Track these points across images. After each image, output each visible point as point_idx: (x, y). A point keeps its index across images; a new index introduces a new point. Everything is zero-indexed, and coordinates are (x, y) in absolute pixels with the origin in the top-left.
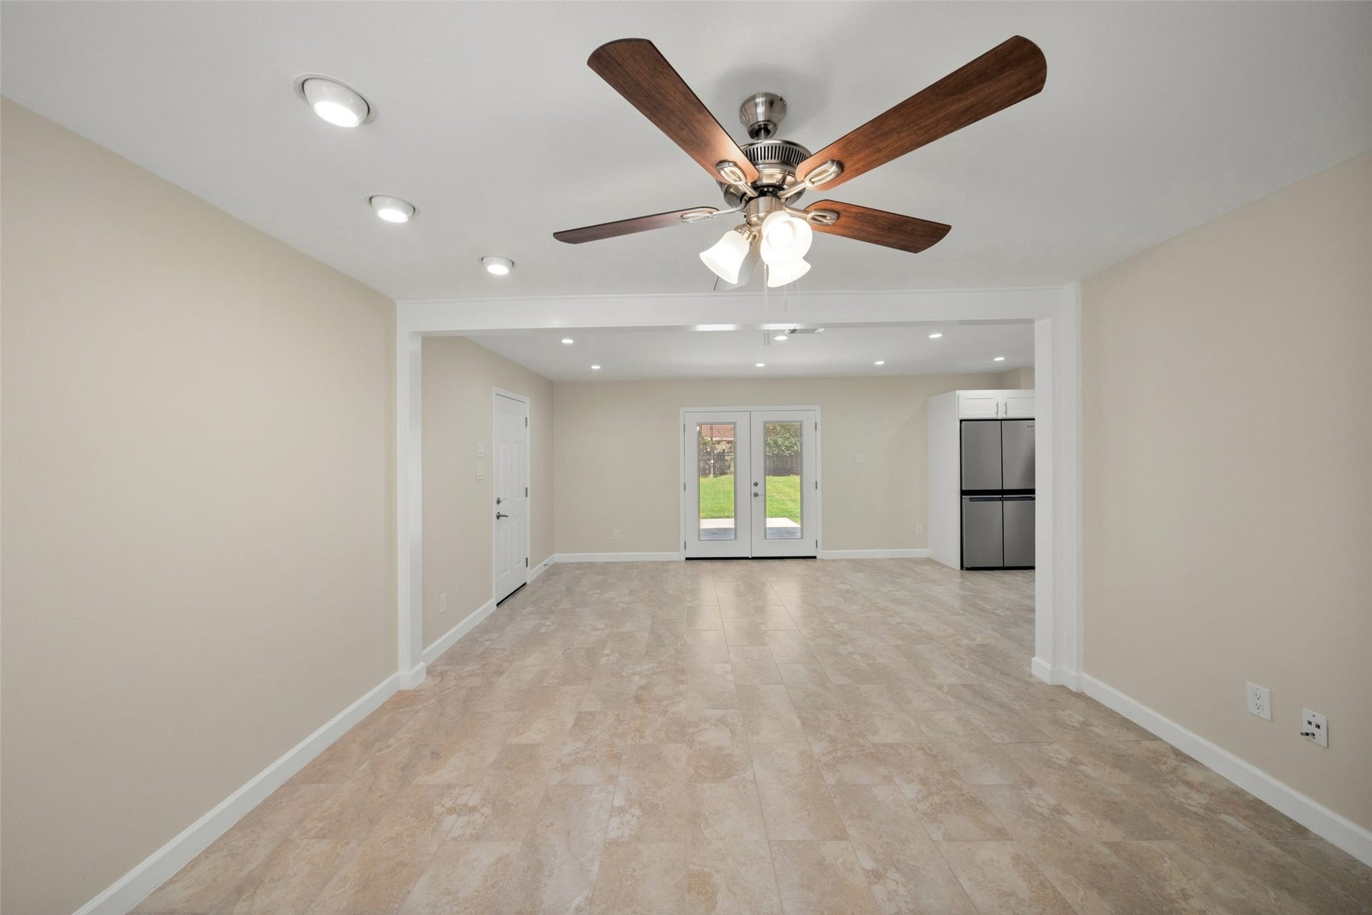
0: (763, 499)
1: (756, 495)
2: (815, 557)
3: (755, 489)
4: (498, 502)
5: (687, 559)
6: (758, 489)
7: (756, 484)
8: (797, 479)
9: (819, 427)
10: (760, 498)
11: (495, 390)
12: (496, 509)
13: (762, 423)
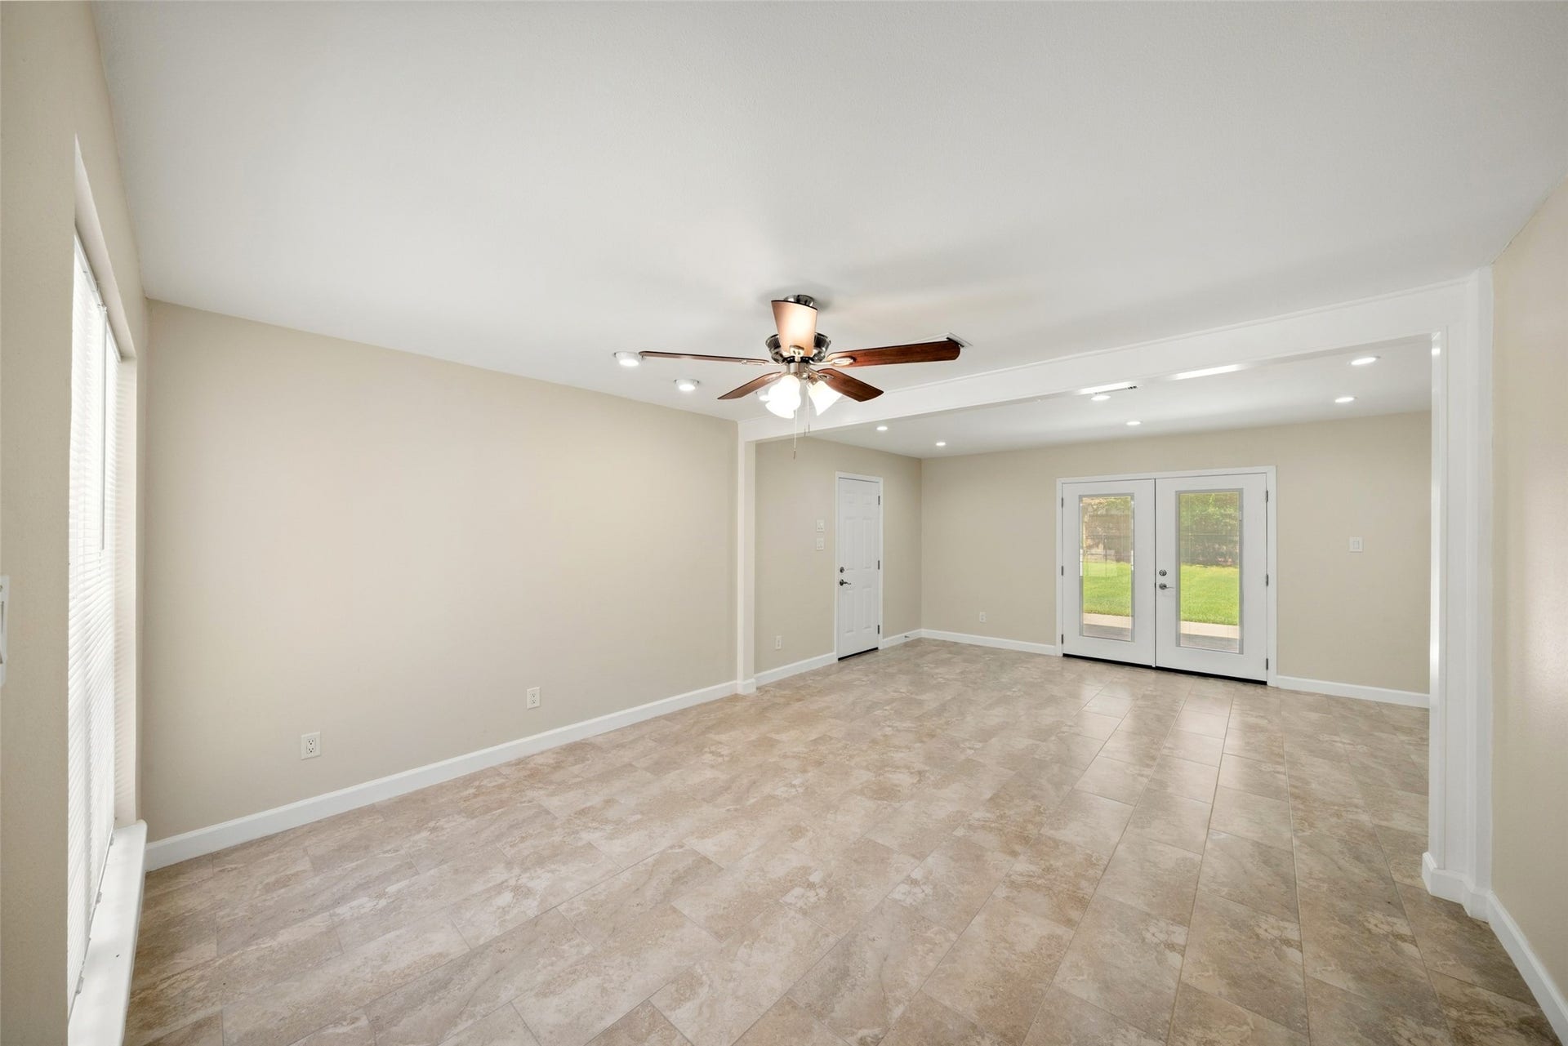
0: (1174, 593)
1: (1163, 587)
2: (1264, 683)
3: (1161, 580)
4: (842, 570)
5: (1065, 655)
6: (1168, 580)
7: (1164, 574)
8: (1232, 572)
9: (1272, 497)
10: (1170, 592)
11: (838, 474)
12: (839, 577)
13: (1174, 493)
